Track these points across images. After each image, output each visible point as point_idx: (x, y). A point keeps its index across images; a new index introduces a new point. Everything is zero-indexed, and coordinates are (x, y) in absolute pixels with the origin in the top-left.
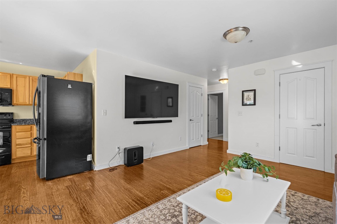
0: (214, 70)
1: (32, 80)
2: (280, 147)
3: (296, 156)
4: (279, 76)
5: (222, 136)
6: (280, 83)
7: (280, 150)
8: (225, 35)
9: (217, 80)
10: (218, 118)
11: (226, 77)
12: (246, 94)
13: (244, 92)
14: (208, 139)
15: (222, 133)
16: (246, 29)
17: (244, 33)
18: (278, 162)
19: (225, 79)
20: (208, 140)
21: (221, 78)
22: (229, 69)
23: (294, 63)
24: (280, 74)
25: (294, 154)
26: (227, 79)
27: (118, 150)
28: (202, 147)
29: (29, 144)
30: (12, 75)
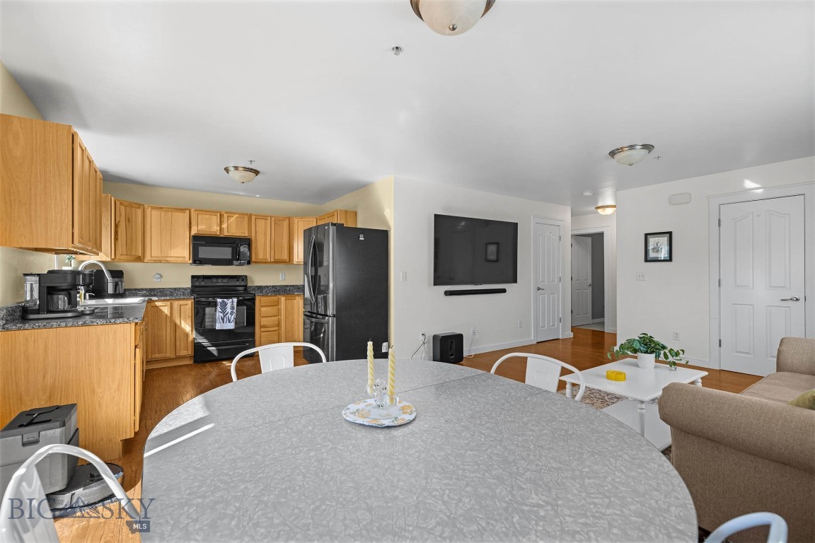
0: (587, 194)
1: (275, 223)
2: (720, 341)
3: (752, 356)
4: (718, 207)
5: (603, 323)
6: (719, 220)
7: (720, 346)
8: (612, 154)
9: (593, 208)
10: (592, 285)
11: (610, 201)
12: (652, 241)
13: (648, 236)
14: (572, 327)
15: (603, 317)
16: (647, 147)
17: (644, 152)
18: (718, 369)
19: (607, 207)
20: (573, 329)
21: (600, 205)
22: (617, 190)
23: (749, 184)
24: (720, 203)
25: (749, 353)
26: (614, 206)
27: (423, 337)
28: (561, 342)
29: (276, 326)
30: (250, 216)
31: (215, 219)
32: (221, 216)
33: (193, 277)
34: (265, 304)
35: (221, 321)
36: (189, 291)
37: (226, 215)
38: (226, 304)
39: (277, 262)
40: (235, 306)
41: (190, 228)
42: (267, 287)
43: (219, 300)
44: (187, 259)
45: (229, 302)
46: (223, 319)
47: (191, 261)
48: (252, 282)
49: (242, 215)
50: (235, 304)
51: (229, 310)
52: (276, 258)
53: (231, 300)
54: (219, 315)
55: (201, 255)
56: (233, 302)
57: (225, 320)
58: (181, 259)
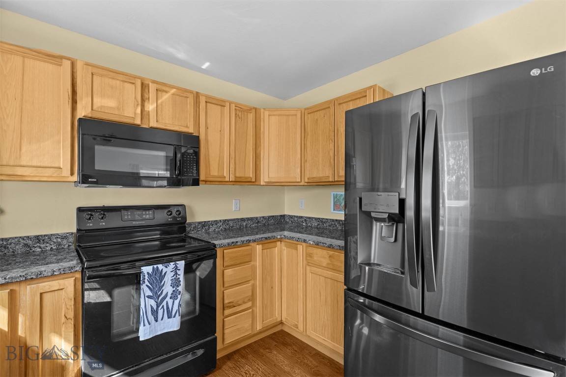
29: (249, 300)
30: (197, 95)
31: (132, 92)
32: (144, 87)
33: (80, 210)
34: (232, 263)
35: (151, 318)
36: (71, 239)
37: (152, 88)
38: (162, 276)
39: (238, 182)
40: (182, 278)
41: (74, 102)
42: (216, 222)
43: (147, 270)
44: (66, 171)
45: (168, 270)
46: (155, 313)
47: (75, 178)
48: (193, 215)
49: (183, 92)
50: (181, 272)
51: (168, 289)
52: (238, 175)
53: (172, 265)
54: (146, 303)
55: (101, 165)
56: (176, 268)
57: (160, 312)
58: (48, 172)
